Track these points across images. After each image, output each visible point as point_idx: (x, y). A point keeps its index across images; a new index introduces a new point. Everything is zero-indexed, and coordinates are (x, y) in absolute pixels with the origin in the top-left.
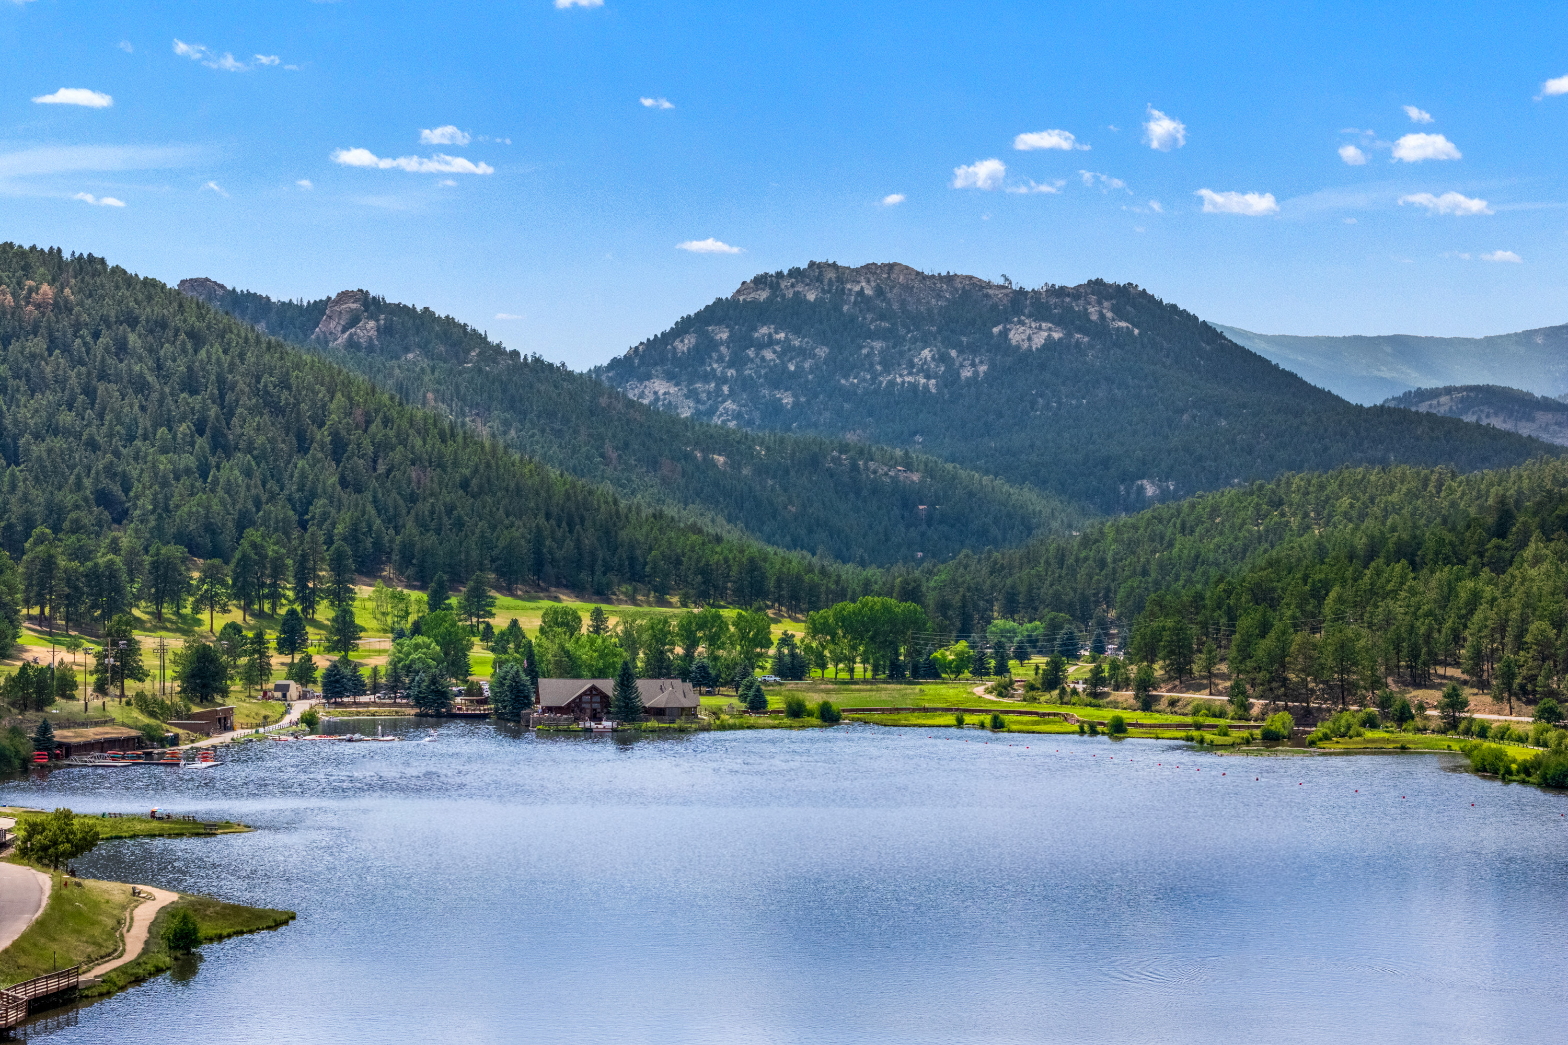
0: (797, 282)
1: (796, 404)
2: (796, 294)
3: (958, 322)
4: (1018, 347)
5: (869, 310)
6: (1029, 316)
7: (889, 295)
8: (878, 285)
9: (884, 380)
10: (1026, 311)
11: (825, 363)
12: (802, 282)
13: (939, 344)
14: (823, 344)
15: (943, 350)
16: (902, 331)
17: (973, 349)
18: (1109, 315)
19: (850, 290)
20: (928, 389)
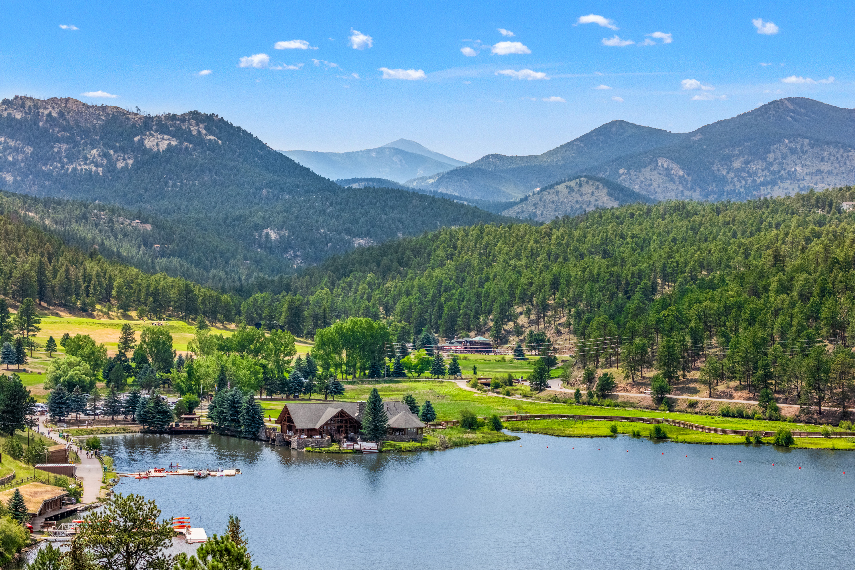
0: (9, 107)
1: (15, 181)
2: (9, 114)
3: (112, 134)
4: (151, 149)
5: (55, 125)
6: (156, 131)
7: (67, 117)
8: (60, 110)
9: (71, 168)
10: (154, 128)
11: (31, 157)
12: (12, 108)
13: (102, 147)
14: (28, 145)
15: (105, 150)
16: (78, 138)
17: (122, 149)
18: (204, 132)
19: (43, 113)
20: (98, 173)
